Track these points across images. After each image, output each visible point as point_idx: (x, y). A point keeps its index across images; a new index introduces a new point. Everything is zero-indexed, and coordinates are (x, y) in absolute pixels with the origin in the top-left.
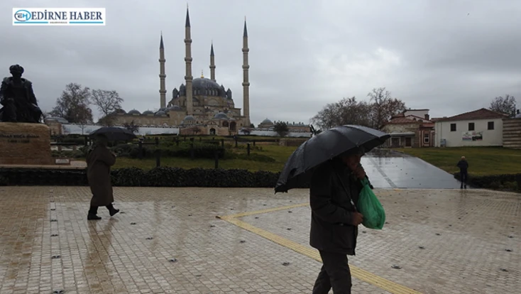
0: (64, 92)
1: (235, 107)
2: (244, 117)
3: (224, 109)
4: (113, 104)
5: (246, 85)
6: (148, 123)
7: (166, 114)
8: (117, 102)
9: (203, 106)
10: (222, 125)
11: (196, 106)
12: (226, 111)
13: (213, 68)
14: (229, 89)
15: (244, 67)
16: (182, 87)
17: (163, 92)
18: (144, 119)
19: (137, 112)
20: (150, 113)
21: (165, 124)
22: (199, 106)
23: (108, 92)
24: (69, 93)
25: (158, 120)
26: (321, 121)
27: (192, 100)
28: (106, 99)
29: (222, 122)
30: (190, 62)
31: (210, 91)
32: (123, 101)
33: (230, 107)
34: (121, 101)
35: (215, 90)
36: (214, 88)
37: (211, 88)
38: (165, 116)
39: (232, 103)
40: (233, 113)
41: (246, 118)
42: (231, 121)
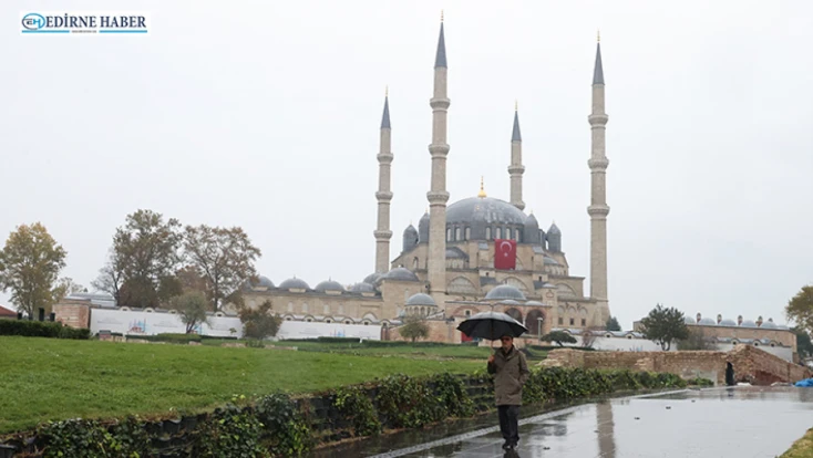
0: (120, 231)
1: (571, 274)
2: (592, 301)
3: (535, 277)
5: (599, 212)
6: (326, 312)
7: (375, 290)
9: (476, 270)
11: (457, 270)
12: (539, 285)
13: (516, 171)
14: (554, 225)
15: (592, 165)
16: (424, 221)
17: (383, 235)
18: (317, 302)
19: (301, 285)
20: (336, 287)
21: (370, 316)
22: (466, 269)
24: (135, 234)
25: (353, 304)
27: (444, 253)
30: (443, 156)
31: (498, 230)
32: (259, 255)
33: (554, 272)
34: (255, 256)
35: (513, 227)
36: (510, 223)
37: (502, 223)
38: (373, 295)
39: (562, 263)
40: (563, 288)
41: (599, 304)
42: (528, 309)
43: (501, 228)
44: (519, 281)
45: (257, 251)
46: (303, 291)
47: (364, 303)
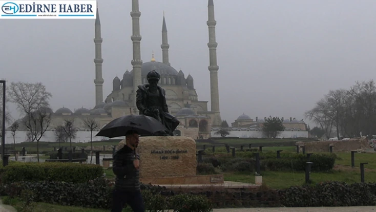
1: (199, 100)
2: (212, 113)
3: (185, 102)
4: (39, 102)
7: (106, 112)
8: (43, 99)
10: (188, 125)
14: (189, 75)
15: (209, 46)
16: (126, 75)
17: (99, 82)
19: (68, 111)
20: (86, 111)
23: (31, 85)
26: (322, 115)
28: (28, 94)
29: (188, 121)
30: (138, 41)
31: (165, 78)
32: (51, 96)
33: (192, 99)
34: (49, 97)
35: (172, 77)
36: (170, 75)
37: (166, 75)
38: (106, 114)
39: (194, 94)
40: (198, 107)
41: (216, 114)
42: (200, 119)
43: (166, 77)
44: (177, 104)
45: (50, 95)
46: (70, 114)
47: (103, 119)
